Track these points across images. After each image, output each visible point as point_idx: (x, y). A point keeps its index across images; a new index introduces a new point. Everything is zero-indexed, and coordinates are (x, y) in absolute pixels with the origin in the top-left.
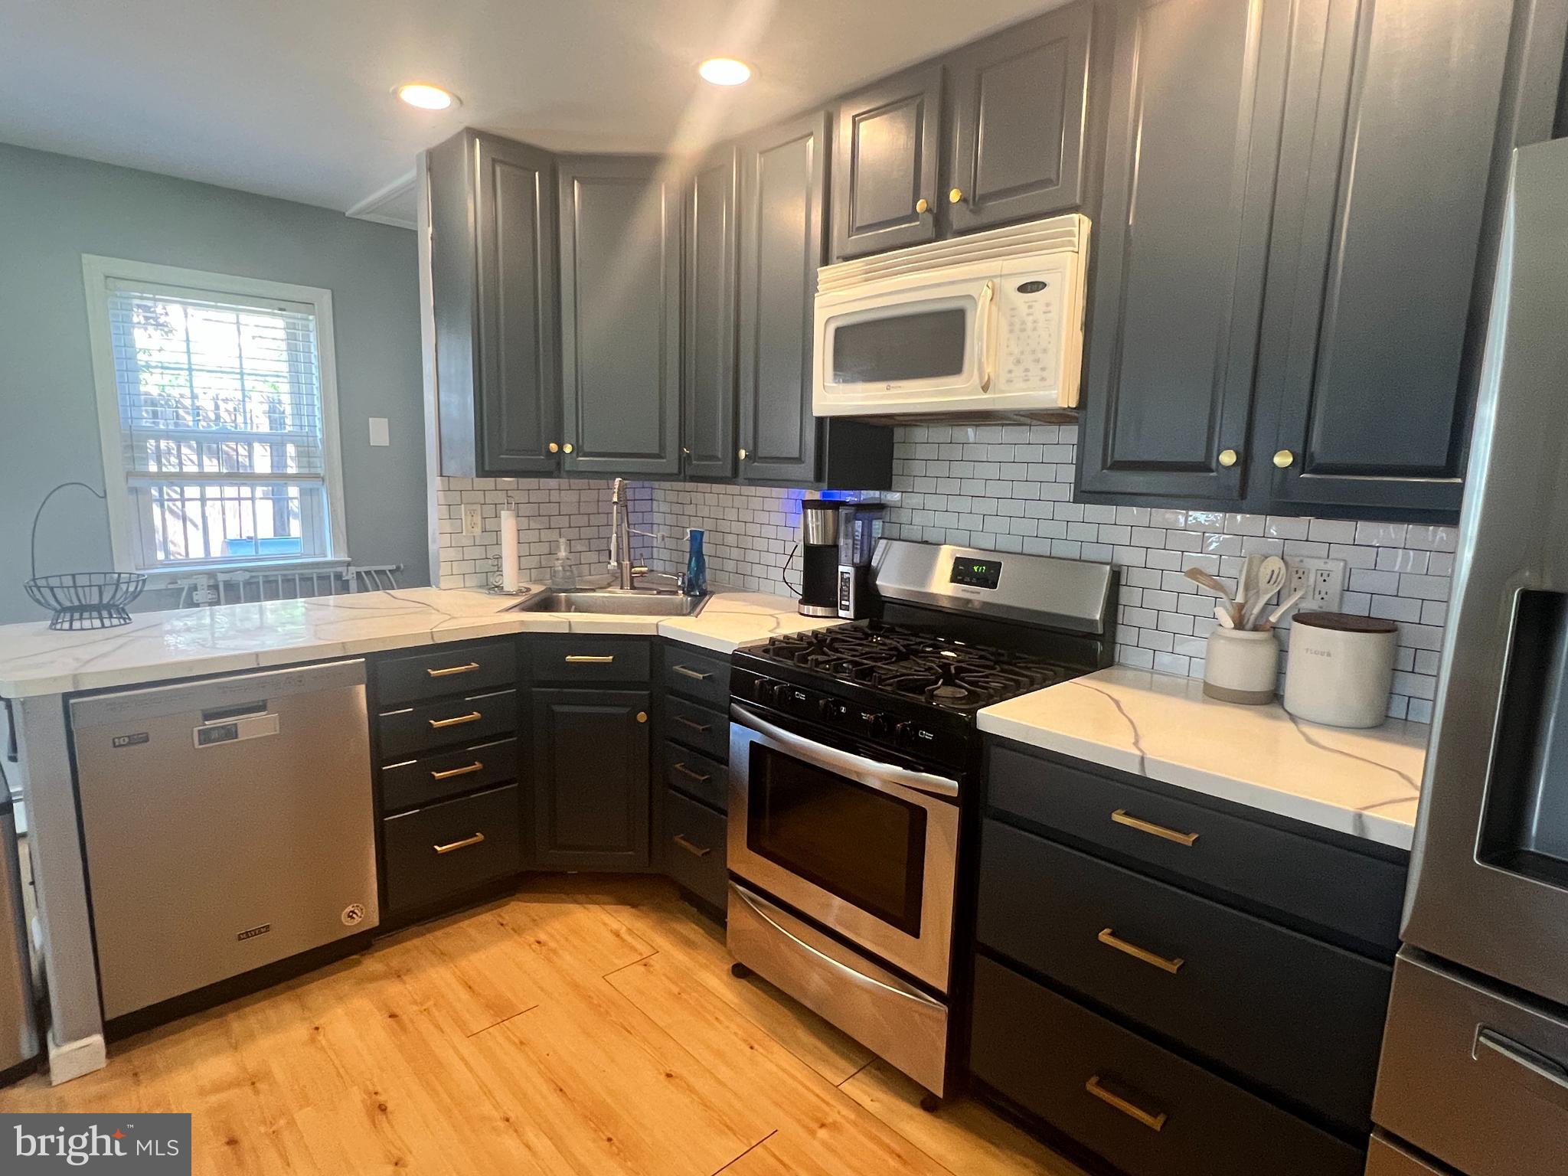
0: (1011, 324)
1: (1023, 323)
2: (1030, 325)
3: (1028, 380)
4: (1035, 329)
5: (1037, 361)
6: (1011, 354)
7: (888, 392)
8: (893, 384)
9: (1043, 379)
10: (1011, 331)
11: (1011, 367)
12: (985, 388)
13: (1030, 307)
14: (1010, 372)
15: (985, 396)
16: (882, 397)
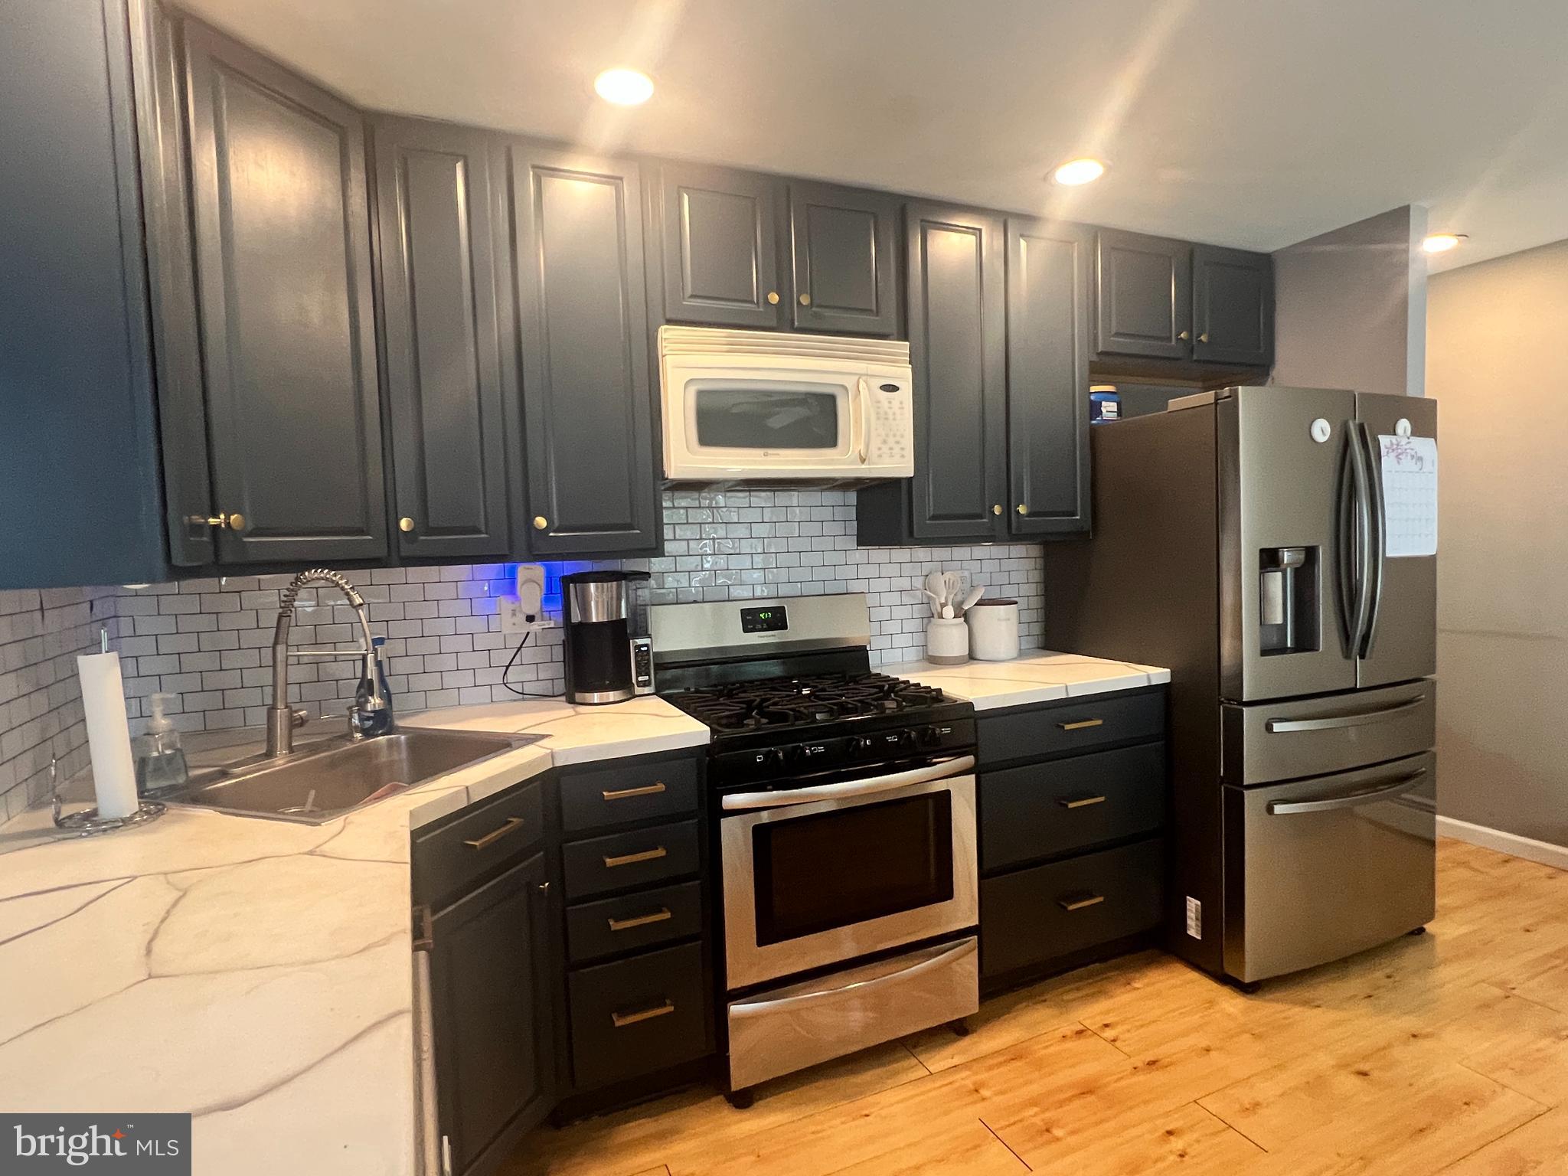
0: (878, 413)
1: (886, 413)
2: (891, 417)
3: (893, 456)
4: (894, 419)
5: (898, 443)
6: (879, 435)
7: (765, 458)
8: (770, 451)
9: (903, 456)
10: (878, 419)
11: (880, 446)
12: (863, 461)
13: (890, 402)
14: (880, 449)
15: (863, 466)
16: (761, 463)
